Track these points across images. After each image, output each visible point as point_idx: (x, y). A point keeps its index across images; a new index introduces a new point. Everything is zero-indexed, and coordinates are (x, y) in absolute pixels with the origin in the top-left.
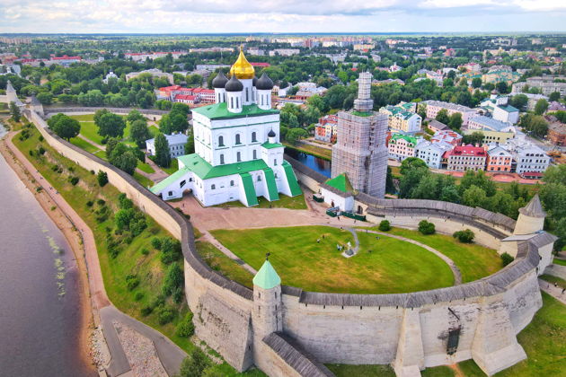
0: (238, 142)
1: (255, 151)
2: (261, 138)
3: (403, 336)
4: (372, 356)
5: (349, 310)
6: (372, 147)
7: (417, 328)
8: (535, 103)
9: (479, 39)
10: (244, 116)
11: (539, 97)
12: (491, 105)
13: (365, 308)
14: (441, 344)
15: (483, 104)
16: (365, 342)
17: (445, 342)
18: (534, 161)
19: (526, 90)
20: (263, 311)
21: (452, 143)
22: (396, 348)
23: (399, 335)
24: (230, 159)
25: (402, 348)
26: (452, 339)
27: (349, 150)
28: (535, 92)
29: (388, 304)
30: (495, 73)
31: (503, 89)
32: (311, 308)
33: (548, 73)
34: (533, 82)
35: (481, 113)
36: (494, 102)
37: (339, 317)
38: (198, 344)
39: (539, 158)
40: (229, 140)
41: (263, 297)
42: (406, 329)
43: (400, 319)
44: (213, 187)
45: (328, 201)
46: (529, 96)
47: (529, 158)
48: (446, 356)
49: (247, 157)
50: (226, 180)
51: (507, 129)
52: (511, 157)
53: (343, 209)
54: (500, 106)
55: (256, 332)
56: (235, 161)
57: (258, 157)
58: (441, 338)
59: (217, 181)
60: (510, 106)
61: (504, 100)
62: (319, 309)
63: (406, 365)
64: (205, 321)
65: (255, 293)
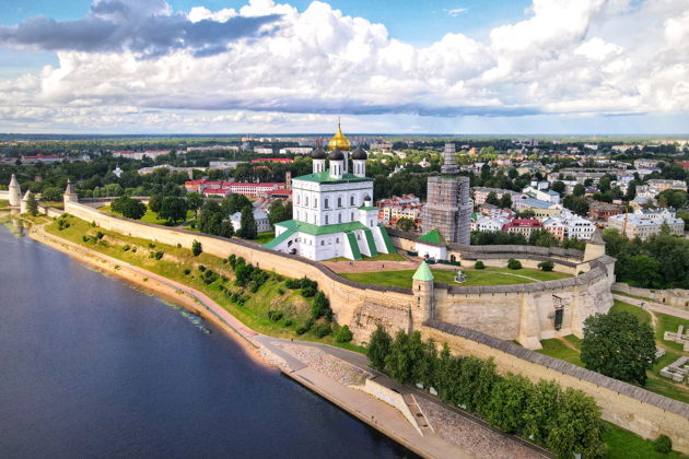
0: (339, 205)
1: (353, 214)
2: (358, 202)
3: (524, 315)
4: (502, 334)
5: (485, 297)
6: (460, 205)
7: (534, 307)
8: (572, 189)
9: (508, 141)
10: (345, 182)
11: (574, 183)
12: (533, 191)
13: (496, 295)
14: (550, 322)
15: (525, 191)
16: (496, 322)
17: (553, 321)
18: (583, 230)
19: (561, 177)
20: (422, 301)
21: (509, 218)
22: (519, 326)
23: (520, 316)
24: (333, 220)
25: (524, 323)
26: (558, 318)
27: (441, 207)
28: (570, 178)
29: (512, 291)
30: (528, 166)
31: (540, 178)
32: (456, 297)
33: (577, 166)
34: (567, 172)
35: (524, 198)
36: (536, 188)
37: (477, 303)
38: (359, 344)
39: (587, 228)
40: (333, 203)
41: (423, 288)
42: (526, 308)
43: (520, 302)
44: (323, 243)
45: (421, 254)
46: (566, 182)
47: (578, 228)
48: (554, 331)
49: (346, 219)
50: (333, 238)
51: (554, 207)
52: (563, 226)
53: (438, 258)
54: (542, 190)
55: (415, 320)
56: (337, 222)
57: (356, 220)
58: (551, 317)
59: (326, 238)
60: (551, 191)
61: (545, 185)
62: (462, 297)
63: (529, 336)
64: (365, 325)
65: (415, 287)
